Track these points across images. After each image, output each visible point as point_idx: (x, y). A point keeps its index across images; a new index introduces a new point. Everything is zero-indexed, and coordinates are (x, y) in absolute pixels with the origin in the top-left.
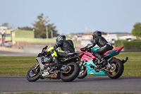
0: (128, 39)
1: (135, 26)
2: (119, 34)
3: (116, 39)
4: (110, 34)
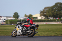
0: (11, 19)
1: (14, 14)
2: (7, 17)
3: (6, 19)
4: (3, 17)
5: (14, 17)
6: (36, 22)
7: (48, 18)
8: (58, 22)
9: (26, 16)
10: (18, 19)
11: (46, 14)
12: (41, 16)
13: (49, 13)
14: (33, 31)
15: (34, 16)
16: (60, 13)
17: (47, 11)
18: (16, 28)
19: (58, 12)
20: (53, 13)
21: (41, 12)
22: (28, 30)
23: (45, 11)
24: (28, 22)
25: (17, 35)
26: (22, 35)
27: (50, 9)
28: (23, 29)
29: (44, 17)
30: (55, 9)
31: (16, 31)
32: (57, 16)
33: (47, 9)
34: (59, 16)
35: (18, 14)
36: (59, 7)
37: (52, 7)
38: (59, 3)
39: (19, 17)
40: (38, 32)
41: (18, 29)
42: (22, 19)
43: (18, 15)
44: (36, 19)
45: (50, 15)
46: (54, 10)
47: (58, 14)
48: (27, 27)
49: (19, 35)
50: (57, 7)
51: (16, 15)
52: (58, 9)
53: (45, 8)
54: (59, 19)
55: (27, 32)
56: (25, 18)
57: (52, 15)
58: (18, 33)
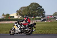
6: (13, 21)
7: (24, 17)
8: (33, 21)
11: (22, 13)
12: (17, 15)
13: (25, 12)
16: (35, 13)
17: (23, 10)
19: (33, 11)
20: (29, 12)
21: (18, 12)
22: (26, 28)
23: (21, 10)
24: (26, 20)
26: (20, 33)
27: (26, 9)
28: (21, 27)
29: (20, 16)
30: (31, 9)
31: (14, 29)
32: (32, 15)
33: (23, 9)
34: (34, 15)
36: (34, 7)
37: (28, 7)
38: (34, 3)
44: (13, 18)
45: (26, 14)
46: (29, 10)
47: (33, 14)
48: (25, 25)
49: (17, 33)
50: (32, 7)
52: (33, 9)
53: (21, 8)
54: (34, 18)
55: (25, 30)
57: (27, 14)
58: (16, 31)
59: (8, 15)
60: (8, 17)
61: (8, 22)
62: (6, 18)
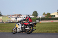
4: (23, 15)
5: (33, 15)
9: (44, 14)
10: (37, 17)
14: (31, 28)
15: (52, 14)
18: (16, 25)
22: (27, 27)
24: (27, 20)
25: (17, 32)
26: (21, 32)
35: (37, 12)
39: (38, 15)
40: (36, 29)
41: (18, 26)
42: (41, 17)
43: (37, 14)
49: (19, 32)
51: (35, 14)
55: (26, 29)
56: (43, 16)
59: (49, 14)
60: (49, 16)
61: (49, 21)
62: (47, 17)
